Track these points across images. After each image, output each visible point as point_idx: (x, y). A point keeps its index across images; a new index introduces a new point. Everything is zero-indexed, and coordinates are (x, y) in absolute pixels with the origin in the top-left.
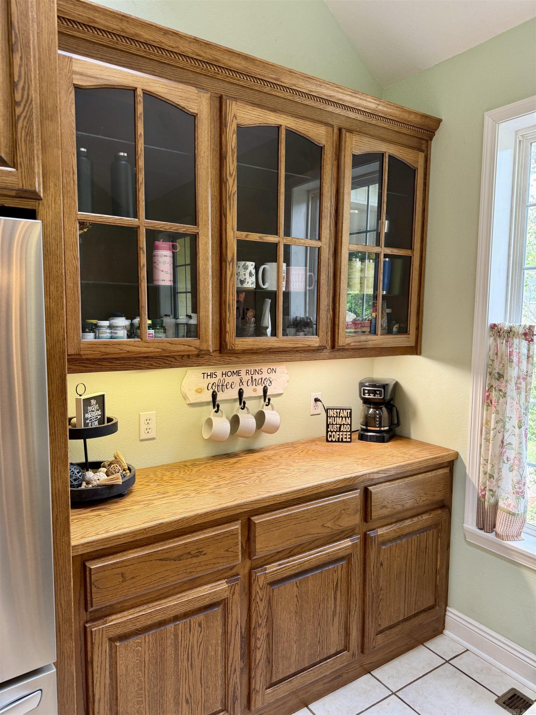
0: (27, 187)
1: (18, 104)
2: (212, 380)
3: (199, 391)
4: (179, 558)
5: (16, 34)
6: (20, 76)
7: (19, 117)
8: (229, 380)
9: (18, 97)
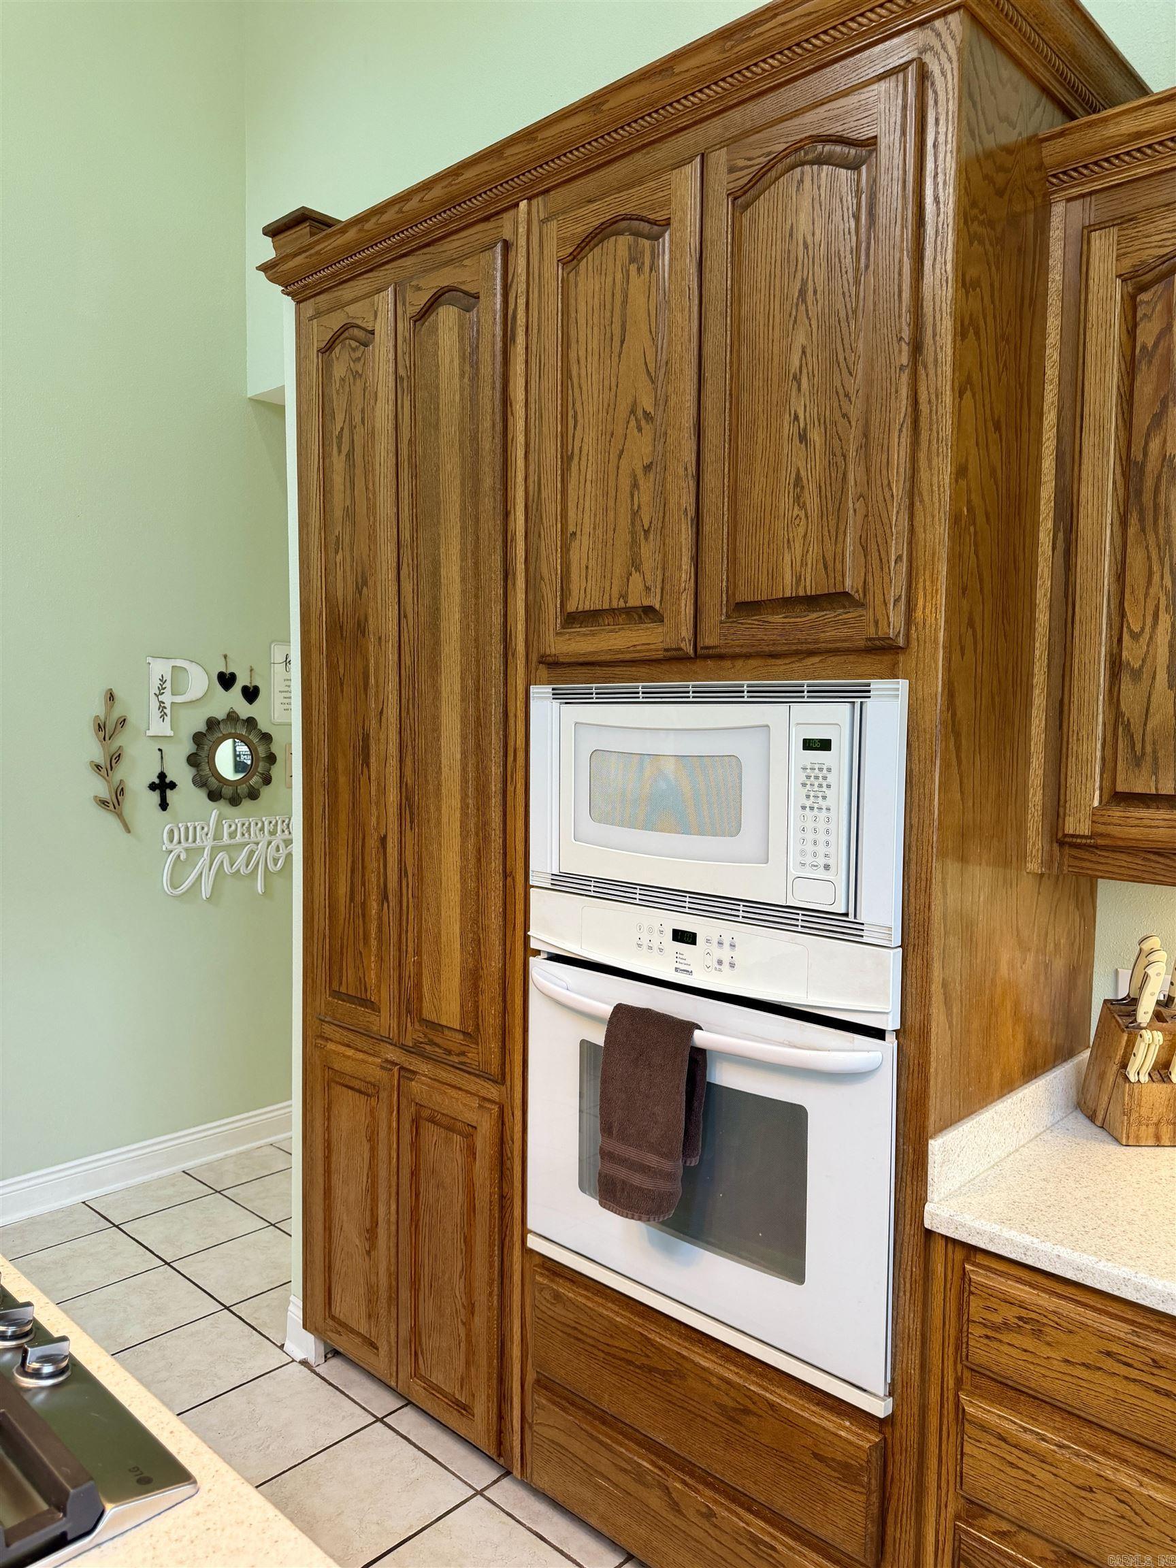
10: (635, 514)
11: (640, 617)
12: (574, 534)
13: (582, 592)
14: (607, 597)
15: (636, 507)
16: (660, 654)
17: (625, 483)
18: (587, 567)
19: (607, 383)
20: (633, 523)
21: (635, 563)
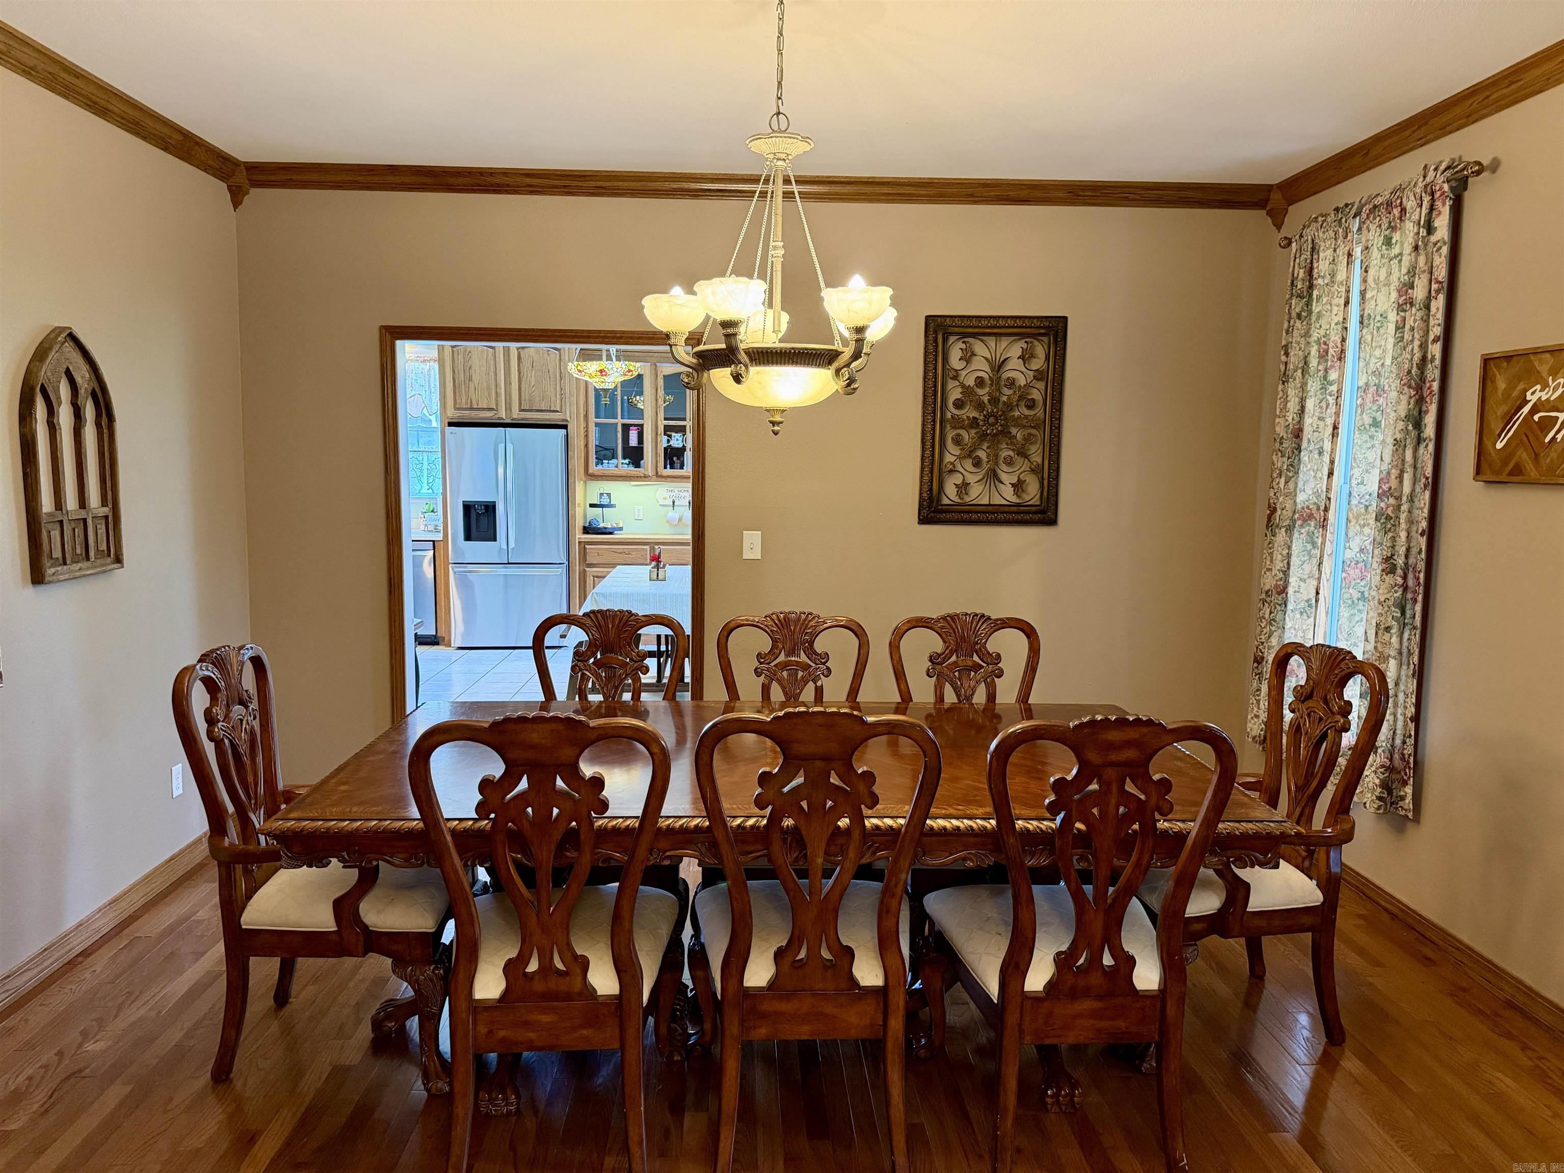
0: (564, 418)
1: (562, 395)
2: (672, 494)
3: (665, 499)
4: (620, 553)
7: (563, 399)
8: (683, 494)
9: (562, 393)
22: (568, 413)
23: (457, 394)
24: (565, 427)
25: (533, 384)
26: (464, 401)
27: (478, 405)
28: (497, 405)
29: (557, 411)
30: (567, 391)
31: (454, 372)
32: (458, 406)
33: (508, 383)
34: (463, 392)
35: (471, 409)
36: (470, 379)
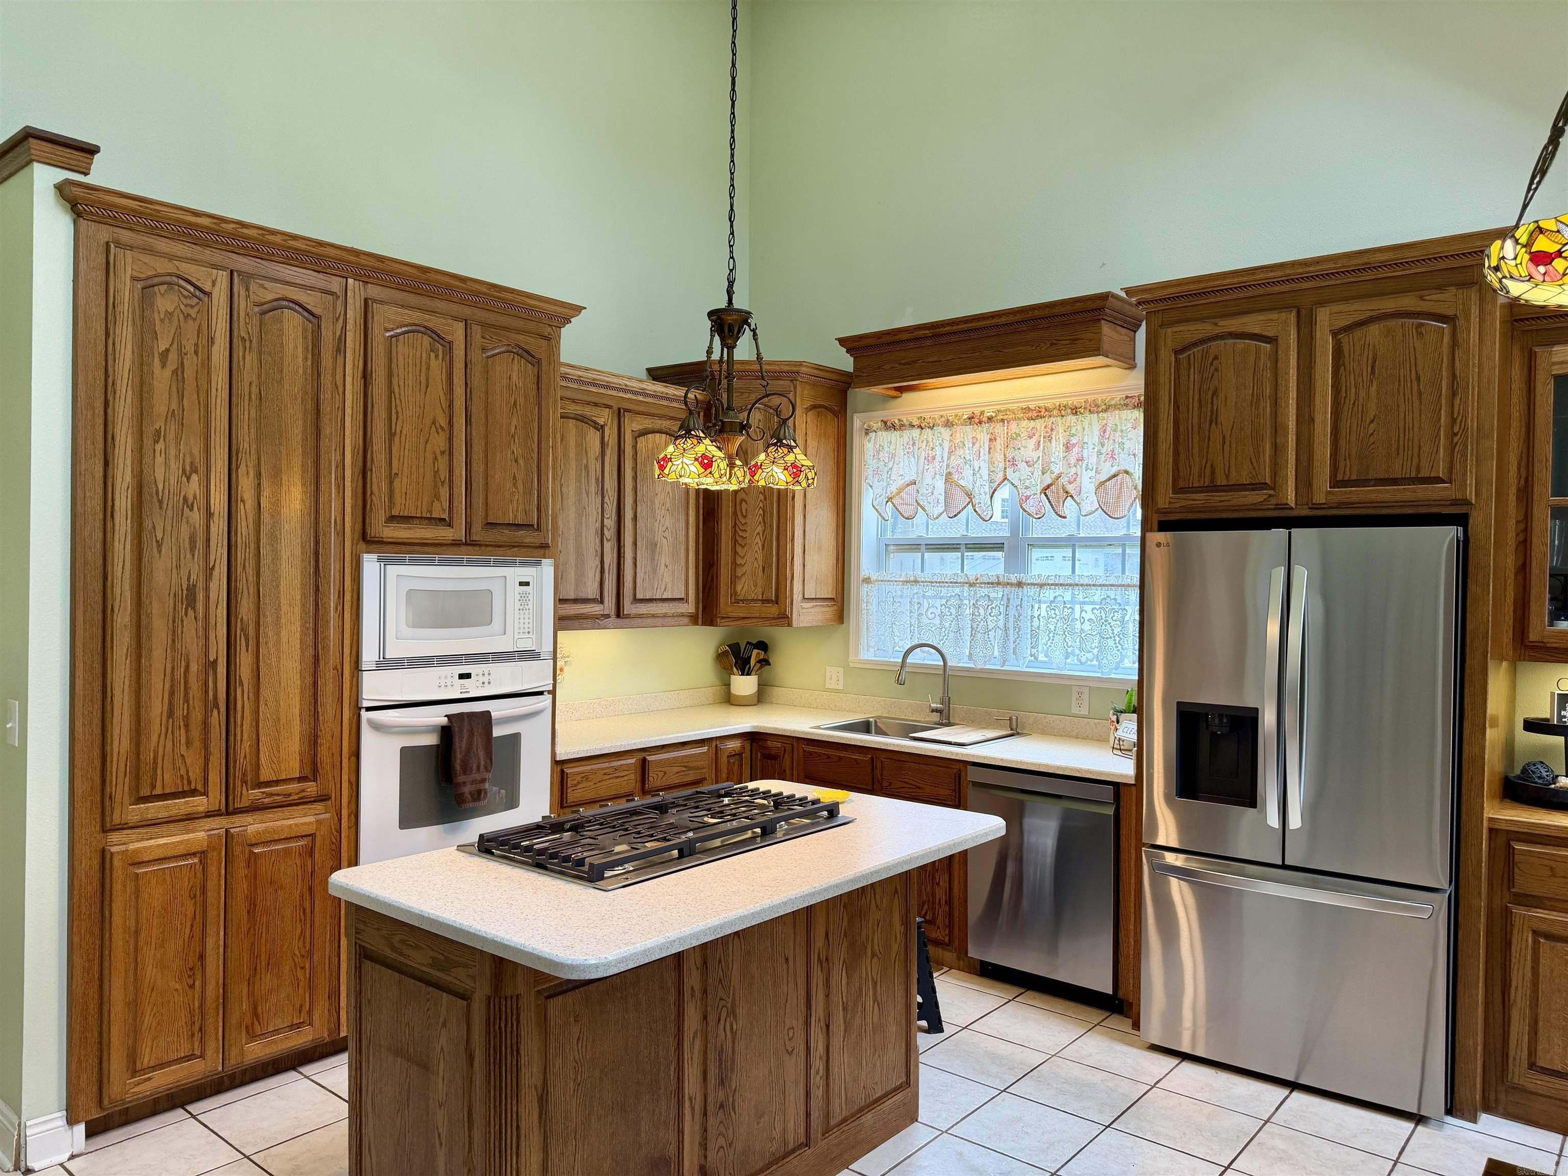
0: (1459, 496)
1: (1456, 434)
5: (1457, 382)
6: (1459, 413)
7: (1456, 444)
9: (1456, 430)
10: (436, 473)
11: (436, 523)
12: (397, 474)
13: (403, 506)
14: (419, 511)
15: (436, 469)
16: (449, 542)
17: (430, 458)
18: (406, 493)
19: (418, 404)
20: (435, 477)
21: (437, 497)
22: (1471, 481)
23: (1182, 456)
24: (1461, 520)
25: (1372, 413)
26: (1196, 470)
27: (1227, 477)
28: (1275, 473)
29: (1439, 480)
30: (1472, 424)
31: (1177, 408)
32: (1181, 484)
33: (1306, 418)
34: (1196, 451)
35: (1213, 488)
36: (1214, 419)
